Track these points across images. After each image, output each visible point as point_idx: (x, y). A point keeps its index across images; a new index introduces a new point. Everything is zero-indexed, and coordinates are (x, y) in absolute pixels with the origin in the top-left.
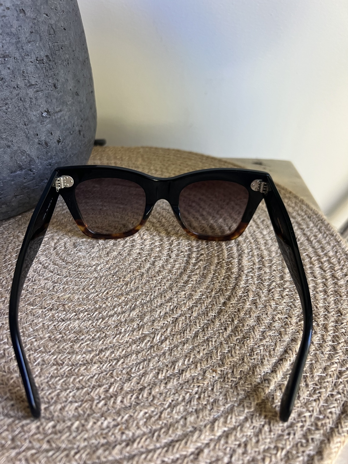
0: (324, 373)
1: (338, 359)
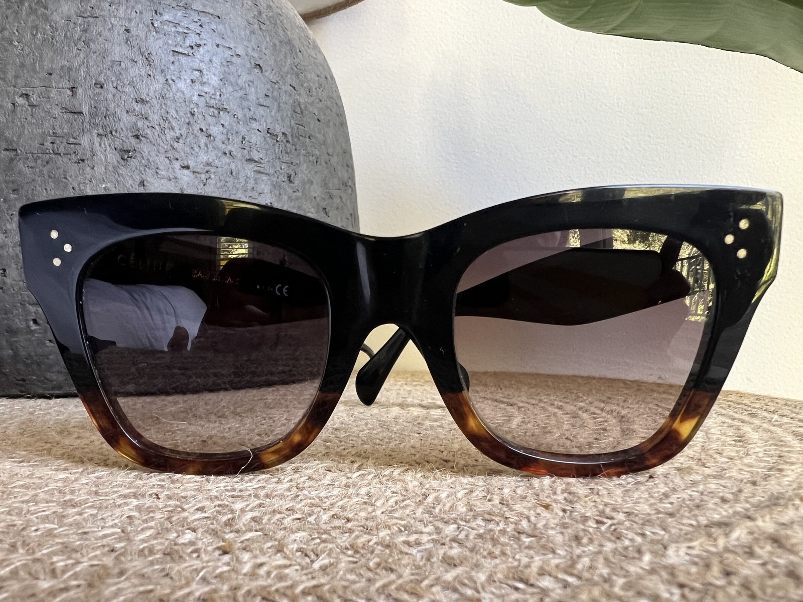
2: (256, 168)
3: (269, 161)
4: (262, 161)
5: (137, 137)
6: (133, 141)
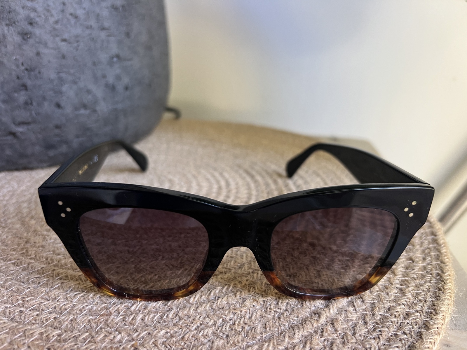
0: (387, 313)
1: (406, 301)
2: (107, 34)
3: (115, 28)
4: (111, 28)
6: (29, 28)
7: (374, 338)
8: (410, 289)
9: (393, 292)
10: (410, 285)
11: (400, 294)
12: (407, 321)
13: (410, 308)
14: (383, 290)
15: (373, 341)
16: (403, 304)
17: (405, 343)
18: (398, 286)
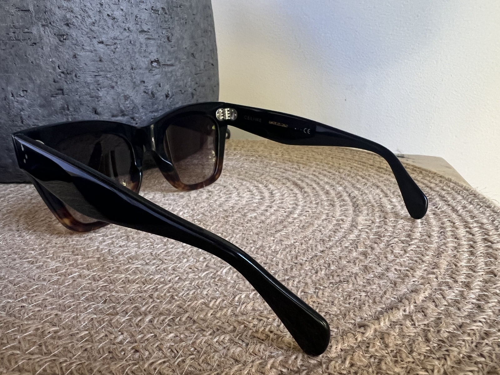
2: (146, 36)
3: (154, 30)
4: (150, 31)
5: (67, 25)
6: (66, 28)
7: (438, 359)
8: (490, 305)
9: (467, 307)
10: (490, 301)
11: (476, 310)
12: (486, 341)
13: (490, 327)
14: (453, 305)
15: (436, 362)
16: (480, 321)
17: (483, 368)
18: (474, 301)
